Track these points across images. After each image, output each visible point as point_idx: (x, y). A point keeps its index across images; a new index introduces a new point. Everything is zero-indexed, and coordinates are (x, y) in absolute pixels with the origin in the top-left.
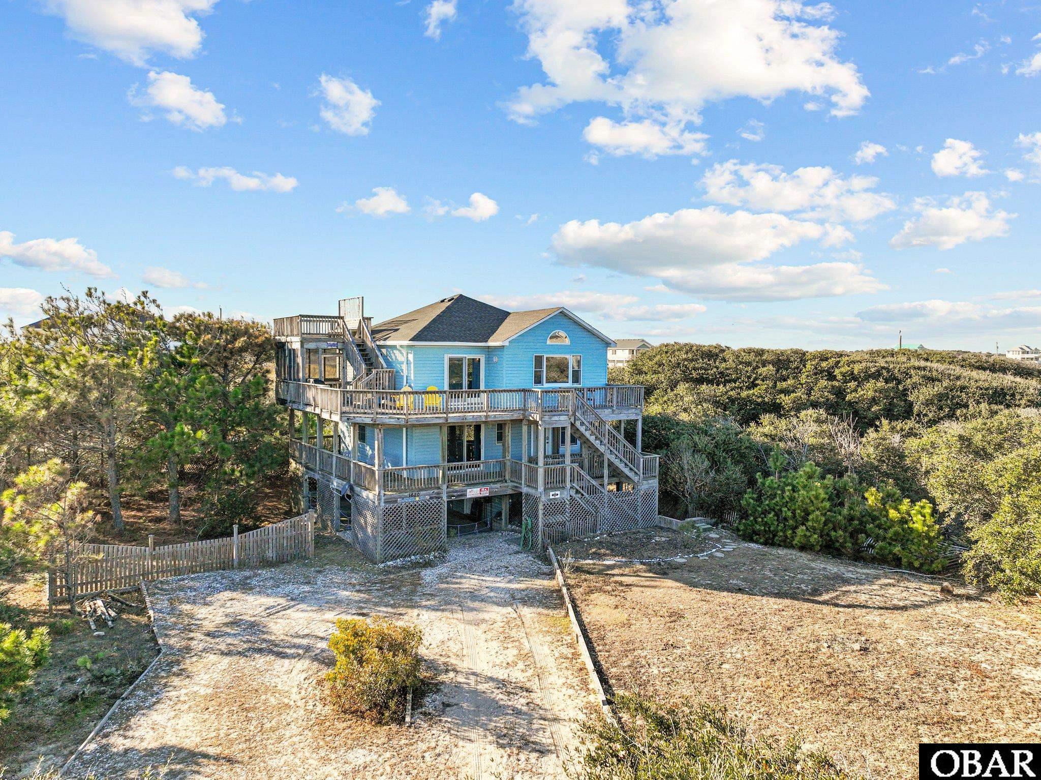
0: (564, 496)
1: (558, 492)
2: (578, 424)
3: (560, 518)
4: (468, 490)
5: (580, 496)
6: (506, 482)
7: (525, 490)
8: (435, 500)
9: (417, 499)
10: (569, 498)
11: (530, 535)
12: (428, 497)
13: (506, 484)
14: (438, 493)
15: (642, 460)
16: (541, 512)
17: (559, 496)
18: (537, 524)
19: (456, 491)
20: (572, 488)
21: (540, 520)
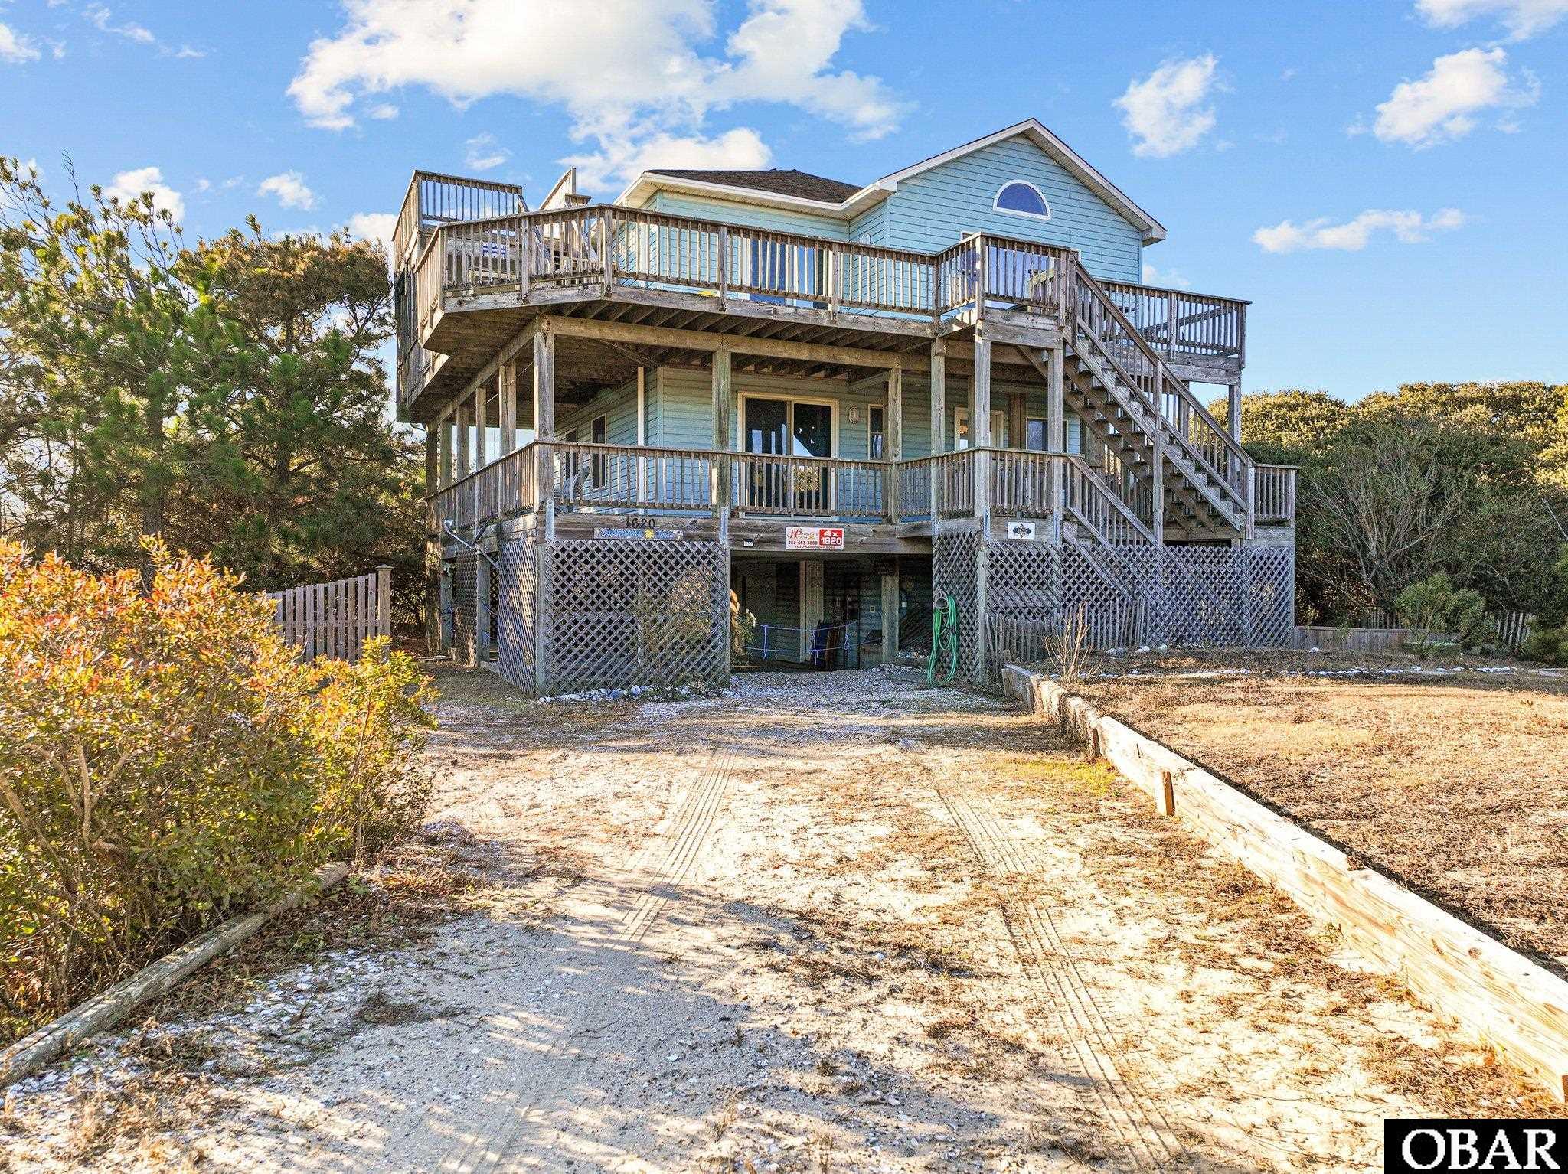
0: (1045, 538)
1: (1031, 525)
2: (1083, 347)
3: (1034, 597)
4: (789, 530)
5: (1089, 543)
6: (889, 521)
7: (938, 527)
8: (699, 546)
9: (649, 534)
10: (1060, 546)
11: (953, 640)
12: (678, 534)
13: (889, 528)
14: (707, 528)
15: (1252, 471)
16: (982, 574)
17: (1032, 536)
18: (972, 610)
19: (757, 529)
20: (1067, 518)
21: (981, 595)
